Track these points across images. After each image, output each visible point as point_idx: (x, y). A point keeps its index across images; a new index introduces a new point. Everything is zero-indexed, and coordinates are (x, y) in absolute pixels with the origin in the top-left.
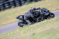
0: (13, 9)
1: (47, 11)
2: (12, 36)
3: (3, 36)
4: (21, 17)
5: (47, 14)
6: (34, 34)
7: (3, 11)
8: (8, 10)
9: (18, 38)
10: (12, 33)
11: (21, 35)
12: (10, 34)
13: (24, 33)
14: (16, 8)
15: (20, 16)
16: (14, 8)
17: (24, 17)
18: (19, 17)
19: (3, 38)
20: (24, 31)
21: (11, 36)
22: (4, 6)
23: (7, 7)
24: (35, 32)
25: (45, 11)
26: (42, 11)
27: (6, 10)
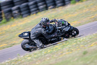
0: (52, 11)
1: (67, 24)
2: (49, 57)
3: (35, 56)
4: (26, 34)
5: (67, 29)
6: (85, 53)
7: (34, 15)
8: (43, 12)
9: (60, 59)
10: (49, 51)
11: (65, 55)
12: (47, 53)
13: (68, 51)
14: (57, 9)
15: (24, 33)
16: (53, 9)
17: (31, 35)
18: (22, 34)
19: (34, 59)
20: (70, 47)
21: (47, 57)
22: (37, 7)
23: (41, 7)
24: (87, 49)
25: (64, 24)
26: (59, 25)
27: (39, 13)
